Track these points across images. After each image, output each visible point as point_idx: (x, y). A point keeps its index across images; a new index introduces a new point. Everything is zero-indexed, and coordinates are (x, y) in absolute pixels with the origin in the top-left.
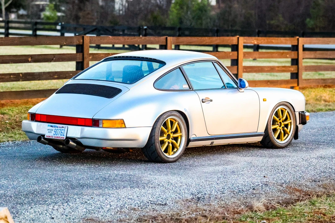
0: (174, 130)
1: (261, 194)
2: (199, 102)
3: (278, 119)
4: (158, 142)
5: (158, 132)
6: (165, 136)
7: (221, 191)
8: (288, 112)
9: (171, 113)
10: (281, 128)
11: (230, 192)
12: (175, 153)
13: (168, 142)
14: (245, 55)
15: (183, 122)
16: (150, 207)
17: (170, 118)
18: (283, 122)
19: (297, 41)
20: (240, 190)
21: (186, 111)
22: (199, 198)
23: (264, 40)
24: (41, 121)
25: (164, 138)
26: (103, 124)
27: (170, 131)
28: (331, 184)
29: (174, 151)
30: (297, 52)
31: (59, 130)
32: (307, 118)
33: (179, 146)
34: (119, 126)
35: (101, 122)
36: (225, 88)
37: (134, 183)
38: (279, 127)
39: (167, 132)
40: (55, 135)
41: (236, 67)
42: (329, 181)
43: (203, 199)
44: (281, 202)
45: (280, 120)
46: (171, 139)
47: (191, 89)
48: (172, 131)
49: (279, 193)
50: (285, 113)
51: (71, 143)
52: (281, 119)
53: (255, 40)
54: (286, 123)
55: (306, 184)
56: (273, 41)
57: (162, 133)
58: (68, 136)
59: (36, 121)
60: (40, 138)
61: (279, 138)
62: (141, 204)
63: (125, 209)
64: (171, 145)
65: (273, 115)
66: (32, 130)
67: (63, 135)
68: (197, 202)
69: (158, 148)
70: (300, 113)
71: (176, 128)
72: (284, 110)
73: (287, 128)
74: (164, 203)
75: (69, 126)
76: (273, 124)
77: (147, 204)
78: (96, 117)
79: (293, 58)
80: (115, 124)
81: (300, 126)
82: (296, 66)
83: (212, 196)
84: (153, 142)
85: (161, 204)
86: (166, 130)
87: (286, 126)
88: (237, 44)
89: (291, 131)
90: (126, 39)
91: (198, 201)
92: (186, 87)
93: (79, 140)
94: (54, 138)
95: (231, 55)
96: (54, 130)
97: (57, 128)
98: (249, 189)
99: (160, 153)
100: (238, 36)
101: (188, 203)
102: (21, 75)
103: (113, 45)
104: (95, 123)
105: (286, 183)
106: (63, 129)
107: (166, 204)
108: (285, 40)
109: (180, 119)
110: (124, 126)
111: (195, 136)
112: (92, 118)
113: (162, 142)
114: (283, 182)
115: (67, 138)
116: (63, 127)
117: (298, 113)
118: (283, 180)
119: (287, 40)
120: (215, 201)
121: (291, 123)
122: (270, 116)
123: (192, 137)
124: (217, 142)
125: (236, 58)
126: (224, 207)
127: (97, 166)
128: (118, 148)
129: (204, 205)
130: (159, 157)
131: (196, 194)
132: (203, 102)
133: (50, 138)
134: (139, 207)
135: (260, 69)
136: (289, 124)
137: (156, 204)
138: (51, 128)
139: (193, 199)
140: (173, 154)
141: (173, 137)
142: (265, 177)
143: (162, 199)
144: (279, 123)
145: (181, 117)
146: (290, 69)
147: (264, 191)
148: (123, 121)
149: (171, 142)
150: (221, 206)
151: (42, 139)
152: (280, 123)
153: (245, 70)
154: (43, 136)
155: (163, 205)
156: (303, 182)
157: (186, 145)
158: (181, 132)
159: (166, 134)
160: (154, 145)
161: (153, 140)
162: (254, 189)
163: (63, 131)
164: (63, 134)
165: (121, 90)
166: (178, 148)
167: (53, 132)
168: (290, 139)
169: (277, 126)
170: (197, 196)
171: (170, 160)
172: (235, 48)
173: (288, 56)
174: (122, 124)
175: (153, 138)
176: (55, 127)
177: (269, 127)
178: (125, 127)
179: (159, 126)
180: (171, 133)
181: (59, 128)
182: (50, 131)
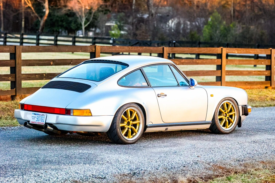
0: (133, 118)
1: (189, 170)
2: (155, 97)
3: (223, 111)
4: (119, 128)
5: (118, 120)
6: (126, 123)
7: (156, 167)
8: (232, 105)
9: (130, 105)
10: (226, 118)
11: (163, 169)
12: (134, 136)
13: (128, 128)
14: (227, 62)
15: (140, 112)
16: (91, 180)
17: (130, 109)
18: (228, 113)
19: (270, 52)
20: (173, 167)
21: (144, 103)
22: (135, 173)
23: (243, 50)
24: (28, 109)
25: (125, 124)
26: (73, 112)
27: (130, 119)
28: (252, 163)
29: (133, 135)
30: (270, 60)
32: (249, 111)
33: (138, 131)
34: (87, 115)
35: (72, 111)
36: (179, 86)
37: (89, 160)
38: (224, 117)
39: (127, 120)
40: (37, 121)
41: (220, 71)
42: (251, 160)
43: (138, 174)
44: (203, 177)
45: (225, 111)
46: (130, 126)
47: (149, 86)
48: (131, 119)
49: (205, 170)
50: (230, 106)
51: (49, 127)
52: (227, 111)
53: (236, 50)
54: (231, 114)
55: (230, 163)
56: (251, 51)
57: (123, 121)
58: (46, 122)
59: (25, 110)
60: (26, 124)
61: (224, 125)
62: (84, 178)
63: (69, 181)
64: (130, 130)
65: (220, 108)
66: (21, 116)
67: (43, 121)
68: (132, 176)
69: (119, 132)
70: (243, 106)
71: (135, 117)
72: (229, 104)
73: (232, 118)
74: (103, 177)
75: (47, 114)
76: (219, 115)
77: (89, 177)
78: (68, 107)
79: (267, 65)
80: (83, 112)
81: (243, 117)
82: (270, 71)
83: (147, 171)
84: (115, 128)
85: (100, 178)
86: (126, 119)
87: (231, 116)
88: (221, 53)
89: (235, 120)
90: (130, 48)
91: (134, 175)
92: (145, 84)
93: (55, 125)
94: (36, 123)
95: (216, 62)
96: (36, 117)
97: (38, 116)
98: (180, 167)
99: (120, 136)
100: (222, 47)
101: (124, 177)
102: (44, 75)
103: (123, 53)
104: (67, 112)
105: (214, 162)
106: (43, 116)
107: (105, 178)
108: (261, 51)
109: (138, 110)
110: (90, 115)
111: (152, 124)
112: (66, 108)
113: (123, 128)
114: (212, 161)
115: (46, 123)
116: (43, 115)
117: (241, 106)
118: (212, 160)
119: (262, 51)
120: (148, 176)
121: (235, 114)
122: (216, 108)
123: (148, 124)
124: (170, 129)
125: (220, 64)
126: (153, 181)
127: (69, 146)
128: (88, 132)
129: (137, 179)
130: (119, 140)
131: (134, 170)
132: (158, 96)
133: (33, 123)
134: (81, 179)
135: (240, 72)
136: (234, 115)
137: (96, 178)
138: (34, 115)
139: (130, 174)
140: (133, 137)
141: (132, 124)
142: (198, 157)
143: (104, 173)
144: (224, 114)
145: (139, 108)
146: (265, 73)
147: (192, 168)
148: (90, 111)
149: (130, 128)
150: (151, 180)
151: (28, 124)
152: (226, 113)
153: (227, 73)
154: (29, 121)
155: (102, 178)
156: (228, 161)
157: (143, 130)
158: (139, 120)
159: (126, 121)
160: (115, 130)
161: (115, 126)
162: (184, 166)
163: (43, 118)
165: (90, 86)
166: (137, 132)
167: (36, 119)
168: (233, 127)
169: (223, 116)
170: (134, 171)
171: (129, 142)
172: (219, 56)
173: (263, 63)
174: (89, 113)
175: (115, 124)
176: (37, 115)
177: (216, 117)
178: (92, 116)
179: (120, 115)
180: (131, 120)
181: (40, 116)
182: (33, 118)
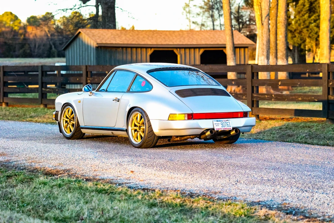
31: (225, 123)
40: (223, 127)
66: (200, 126)
94: (222, 130)
96: (220, 124)
112: (243, 111)
116: (227, 121)
133: (219, 130)
138: (217, 122)
163: (228, 124)
164: (229, 126)
176: (220, 121)
181: (223, 122)
182: (217, 125)
